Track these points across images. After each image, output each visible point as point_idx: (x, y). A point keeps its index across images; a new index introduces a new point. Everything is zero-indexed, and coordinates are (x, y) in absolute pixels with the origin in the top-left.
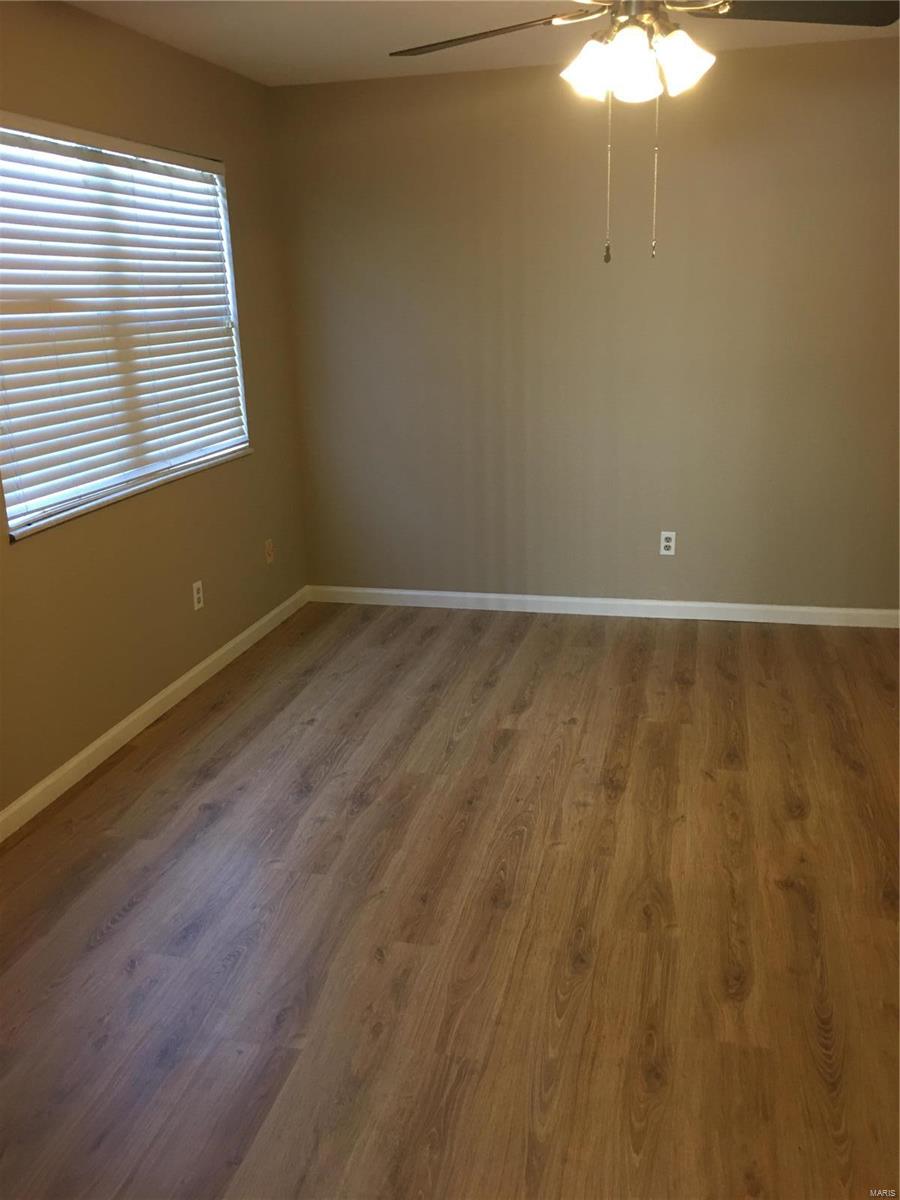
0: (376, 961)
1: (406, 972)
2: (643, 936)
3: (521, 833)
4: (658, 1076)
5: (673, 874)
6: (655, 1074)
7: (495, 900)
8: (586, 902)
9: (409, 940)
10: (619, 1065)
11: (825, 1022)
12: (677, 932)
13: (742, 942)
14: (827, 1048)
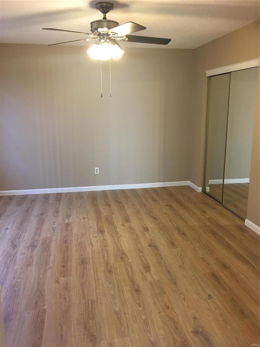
0: (57, 284)
1: (67, 284)
2: (122, 263)
3: (83, 246)
4: (138, 291)
5: (124, 248)
6: (137, 291)
7: (83, 263)
8: (106, 258)
9: (64, 276)
10: (129, 291)
11: (169, 272)
12: (130, 261)
13: (145, 259)
14: (171, 277)
